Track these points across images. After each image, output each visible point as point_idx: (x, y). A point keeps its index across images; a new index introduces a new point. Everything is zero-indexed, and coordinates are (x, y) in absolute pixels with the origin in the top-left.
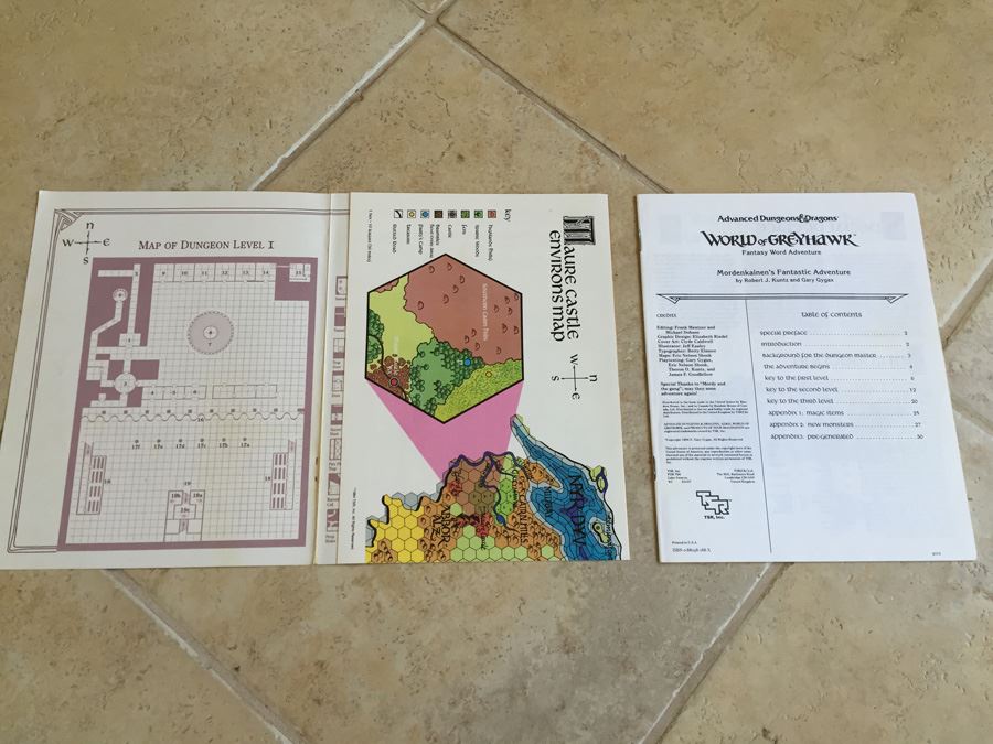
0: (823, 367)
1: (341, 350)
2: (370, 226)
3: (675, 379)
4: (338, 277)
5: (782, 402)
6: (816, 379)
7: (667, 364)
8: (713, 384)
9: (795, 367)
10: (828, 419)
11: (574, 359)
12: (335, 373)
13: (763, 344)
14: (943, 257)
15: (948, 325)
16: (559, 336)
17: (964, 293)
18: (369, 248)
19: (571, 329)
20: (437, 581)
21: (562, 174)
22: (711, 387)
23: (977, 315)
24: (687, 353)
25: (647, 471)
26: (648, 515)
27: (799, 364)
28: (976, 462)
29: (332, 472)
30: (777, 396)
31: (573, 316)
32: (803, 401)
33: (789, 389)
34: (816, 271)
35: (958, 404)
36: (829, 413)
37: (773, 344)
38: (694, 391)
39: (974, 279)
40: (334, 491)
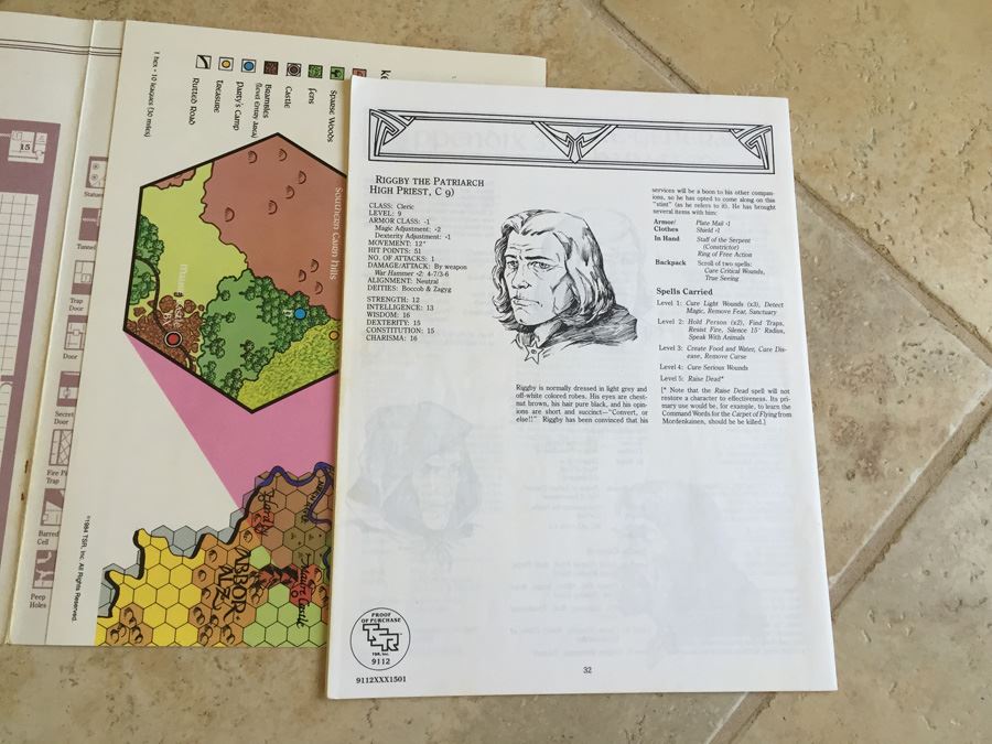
1: (87, 280)
2: (154, 78)
4: (92, 159)
12: (72, 319)
18: (150, 113)
20: (234, 663)
29: (52, 486)
40: (52, 517)
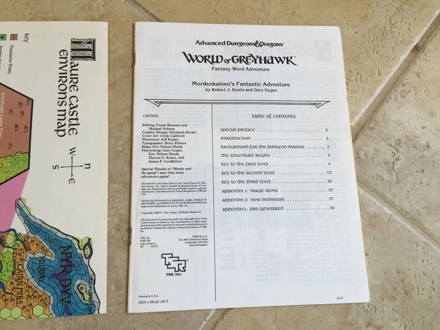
0: (265, 155)
3: (153, 165)
5: (233, 182)
6: (259, 164)
7: (147, 153)
8: (182, 169)
9: (245, 155)
10: (265, 195)
11: (72, 151)
13: (222, 138)
14: (358, 73)
15: (358, 124)
16: (61, 133)
17: (371, 100)
19: (71, 127)
21: (78, 5)
22: (180, 171)
23: (379, 117)
24: (164, 145)
25: (125, 238)
26: (122, 274)
27: (247, 153)
28: (373, 226)
30: (229, 178)
31: (74, 117)
32: (248, 182)
33: (239, 173)
34: (265, 84)
35: (362, 182)
36: (267, 191)
37: (228, 138)
38: (167, 175)
39: (379, 90)
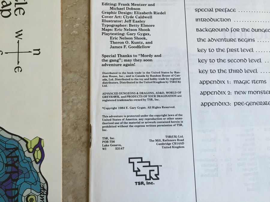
0: (249, 40)
3: (115, 52)
5: (212, 72)
6: (243, 51)
7: (109, 37)
8: (150, 56)
9: (225, 40)
10: (252, 87)
11: (19, 34)
13: (197, 20)
16: (6, 13)
19: (18, 6)
22: (148, 58)
24: (128, 28)
25: (84, 139)
26: (81, 183)
27: (228, 37)
30: (208, 66)
32: (231, 71)
33: (219, 60)
36: (254, 82)
37: (205, 20)
38: (133, 62)
